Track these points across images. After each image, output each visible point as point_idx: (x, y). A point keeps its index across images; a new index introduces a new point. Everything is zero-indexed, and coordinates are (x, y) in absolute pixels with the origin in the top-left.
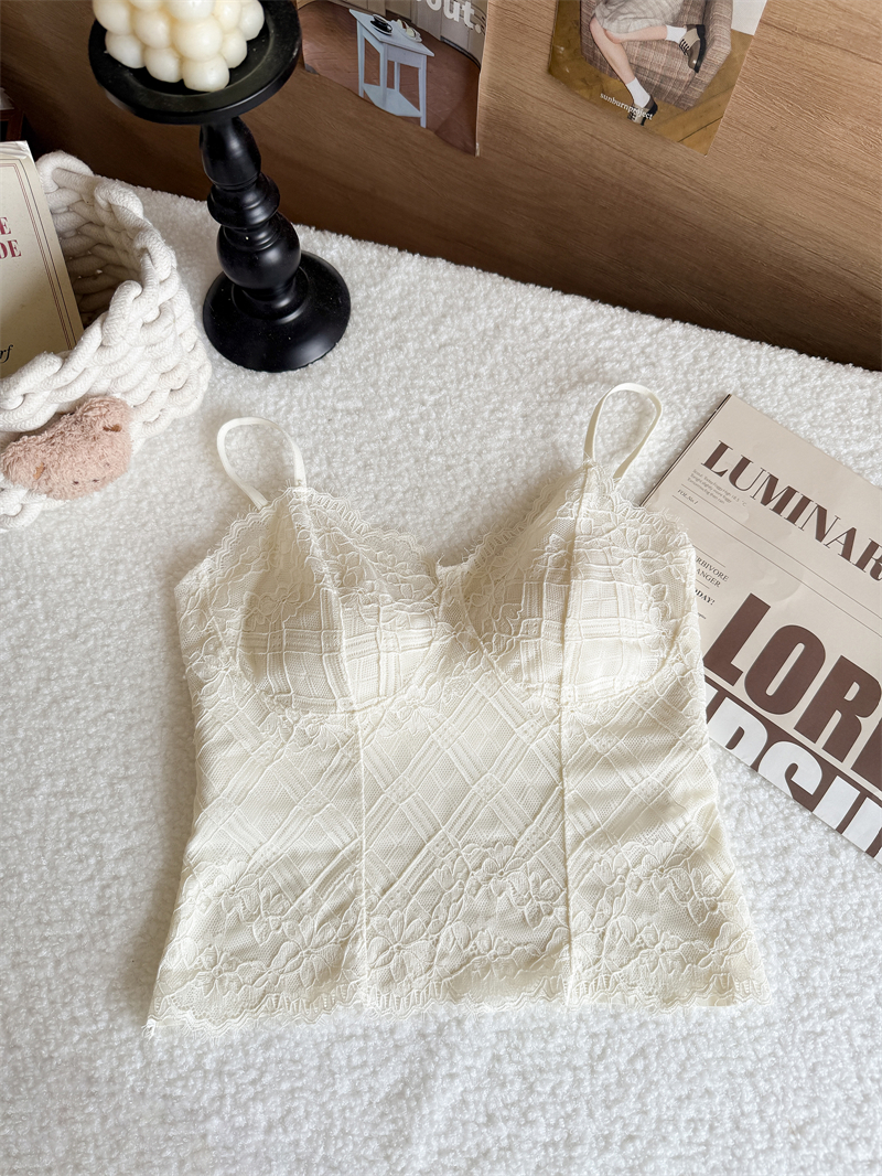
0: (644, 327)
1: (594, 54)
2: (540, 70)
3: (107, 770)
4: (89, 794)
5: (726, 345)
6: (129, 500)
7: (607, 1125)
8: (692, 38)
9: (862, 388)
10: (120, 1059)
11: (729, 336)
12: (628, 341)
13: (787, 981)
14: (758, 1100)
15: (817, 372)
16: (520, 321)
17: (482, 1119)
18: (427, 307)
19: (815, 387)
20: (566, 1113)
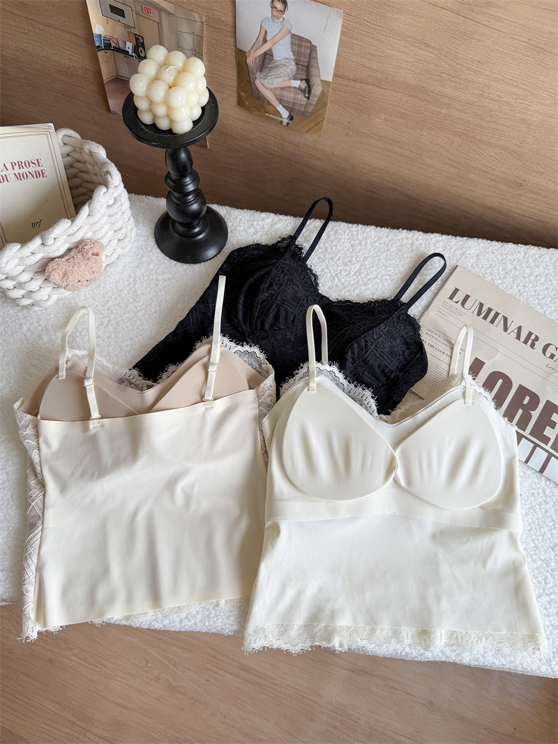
2: (234, 104)
8: (304, 85)
9: (407, 239)
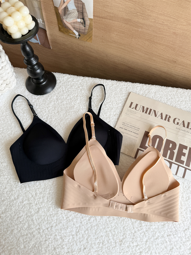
0: (80, 79)
2: (57, 30)
5: (97, 80)
7: (80, 246)
8: (82, 21)
9: (125, 85)
12: (77, 82)
14: (112, 236)
15: (115, 83)
17: (53, 249)
19: (115, 86)
20: (71, 245)
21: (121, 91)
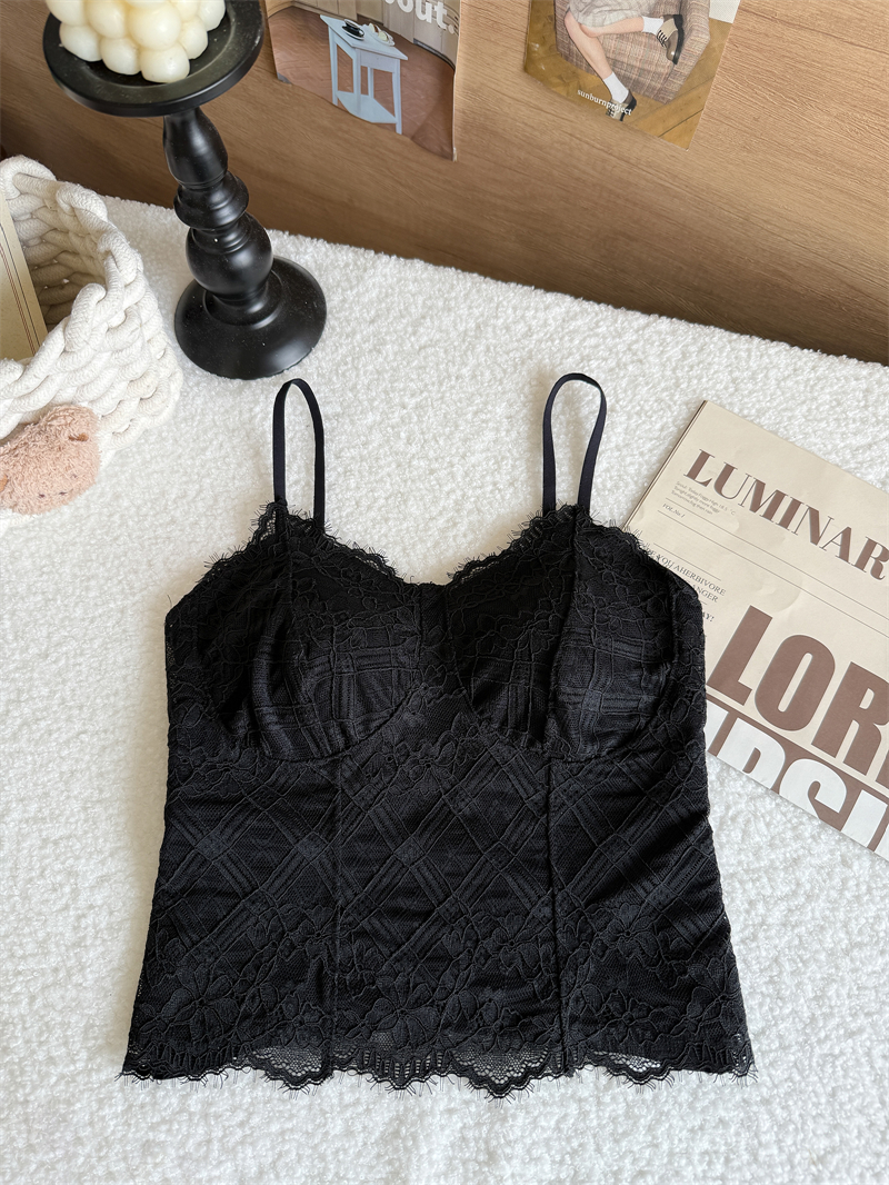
0: (630, 324)
1: (570, 50)
2: (515, 70)
3: (80, 793)
4: (63, 819)
5: (715, 339)
6: (100, 514)
7: (616, 1161)
8: (670, 29)
10: (100, 1102)
11: (717, 330)
12: (614, 338)
13: (802, 1001)
14: (775, 1129)
15: (811, 364)
16: (502, 320)
17: (482, 1157)
18: (406, 309)
19: (809, 380)
20: (572, 1148)
21: (839, 404)
